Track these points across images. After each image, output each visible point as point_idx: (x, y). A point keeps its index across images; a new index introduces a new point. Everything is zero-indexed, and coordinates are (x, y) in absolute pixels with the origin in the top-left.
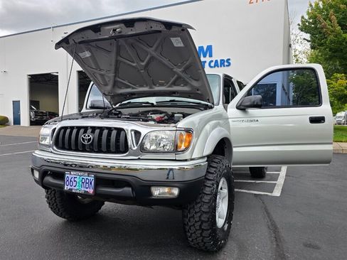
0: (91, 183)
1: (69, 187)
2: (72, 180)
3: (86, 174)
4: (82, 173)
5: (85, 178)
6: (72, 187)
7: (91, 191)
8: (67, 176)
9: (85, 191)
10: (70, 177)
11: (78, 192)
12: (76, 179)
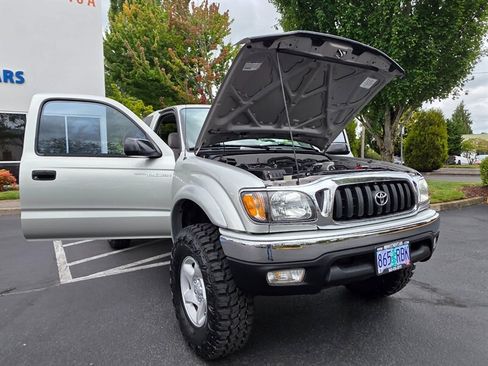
0: (406, 252)
1: (383, 268)
2: (386, 256)
3: (401, 243)
4: (396, 243)
5: (400, 248)
6: (387, 266)
7: (408, 262)
8: (378, 253)
9: (402, 265)
10: (382, 253)
11: (395, 269)
12: (390, 254)
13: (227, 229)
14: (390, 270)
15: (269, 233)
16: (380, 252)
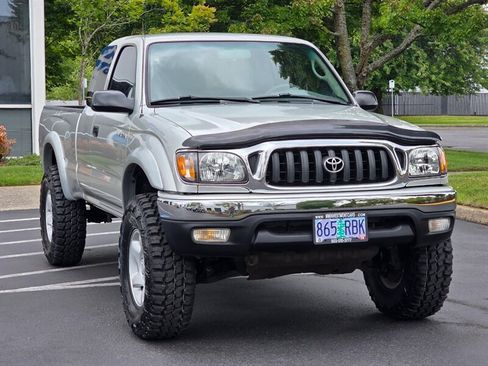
0: (361, 226)
1: (323, 238)
2: (329, 226)
3: (353, 214)
4: (345, 214)
5: (351, 220)
6: (330, 237)
7: (362, 236)
8: (316, 222)
9: (353, 239)
10: (324, 222)
11: (341, 241)
12: (334, 225)
13: (163, 191)
14: (333, 242)
15: (197, 194)
16: (318, 220)
